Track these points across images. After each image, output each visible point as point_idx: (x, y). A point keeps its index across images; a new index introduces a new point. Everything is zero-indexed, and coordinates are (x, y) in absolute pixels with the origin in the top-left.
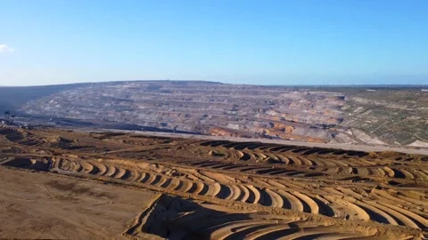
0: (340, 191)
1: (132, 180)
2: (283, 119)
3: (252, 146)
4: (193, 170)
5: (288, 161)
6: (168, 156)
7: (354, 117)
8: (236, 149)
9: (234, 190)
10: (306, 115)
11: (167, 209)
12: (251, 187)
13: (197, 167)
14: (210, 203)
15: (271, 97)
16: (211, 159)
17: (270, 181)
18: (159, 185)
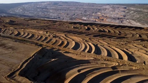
0: (136, 46)
1: (33, 40)
2: (103, 16)
3: (91, 24)
4: (63, 35)
5: (108, 31)
6: (53, 28)
7: (130, 15)
8: (84, 25)
9: (81, 45)
10: (112, 14)
11: (43, 56)
12: (90, 44)
13: (65, 33)
14: (68, 53)
15: (98, 7)
16: (73, 30)
17: (100, 41)
18: (45, 42)
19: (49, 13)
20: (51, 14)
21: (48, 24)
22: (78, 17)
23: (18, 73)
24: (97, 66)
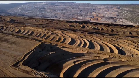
0: (126, 42)
1: (33, 36)
2: (98, 15)
3: (86, 23)
4: (60, 32)
5: (101, 29)
6: (51, 26)
7: (123, 15)
8: (80, 24)
9: (77, 41)
10: (106, 14)
11: (43, 50)
12: (85, 40)
13: (62, 31)
14: (65, 47)
15: (93, 8)
16: (69, 28)
17: (94, 37)
18: (44, 38)
19: (46, 13)
20: (48, 14)
21: (46, 23)
22: (74, 17)
23: (21, 63)
24: (91, 58)
